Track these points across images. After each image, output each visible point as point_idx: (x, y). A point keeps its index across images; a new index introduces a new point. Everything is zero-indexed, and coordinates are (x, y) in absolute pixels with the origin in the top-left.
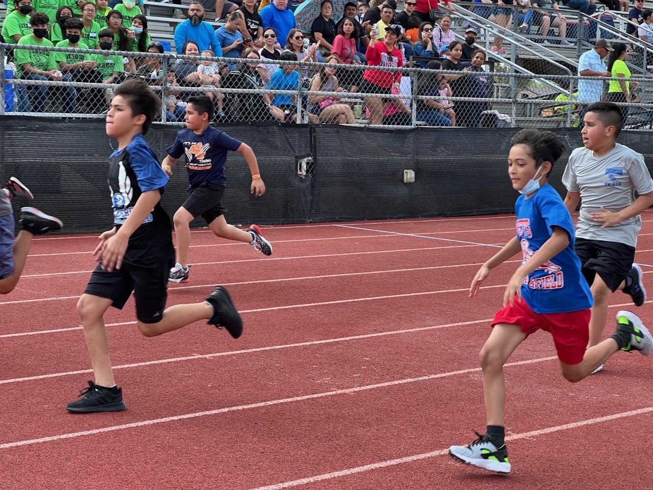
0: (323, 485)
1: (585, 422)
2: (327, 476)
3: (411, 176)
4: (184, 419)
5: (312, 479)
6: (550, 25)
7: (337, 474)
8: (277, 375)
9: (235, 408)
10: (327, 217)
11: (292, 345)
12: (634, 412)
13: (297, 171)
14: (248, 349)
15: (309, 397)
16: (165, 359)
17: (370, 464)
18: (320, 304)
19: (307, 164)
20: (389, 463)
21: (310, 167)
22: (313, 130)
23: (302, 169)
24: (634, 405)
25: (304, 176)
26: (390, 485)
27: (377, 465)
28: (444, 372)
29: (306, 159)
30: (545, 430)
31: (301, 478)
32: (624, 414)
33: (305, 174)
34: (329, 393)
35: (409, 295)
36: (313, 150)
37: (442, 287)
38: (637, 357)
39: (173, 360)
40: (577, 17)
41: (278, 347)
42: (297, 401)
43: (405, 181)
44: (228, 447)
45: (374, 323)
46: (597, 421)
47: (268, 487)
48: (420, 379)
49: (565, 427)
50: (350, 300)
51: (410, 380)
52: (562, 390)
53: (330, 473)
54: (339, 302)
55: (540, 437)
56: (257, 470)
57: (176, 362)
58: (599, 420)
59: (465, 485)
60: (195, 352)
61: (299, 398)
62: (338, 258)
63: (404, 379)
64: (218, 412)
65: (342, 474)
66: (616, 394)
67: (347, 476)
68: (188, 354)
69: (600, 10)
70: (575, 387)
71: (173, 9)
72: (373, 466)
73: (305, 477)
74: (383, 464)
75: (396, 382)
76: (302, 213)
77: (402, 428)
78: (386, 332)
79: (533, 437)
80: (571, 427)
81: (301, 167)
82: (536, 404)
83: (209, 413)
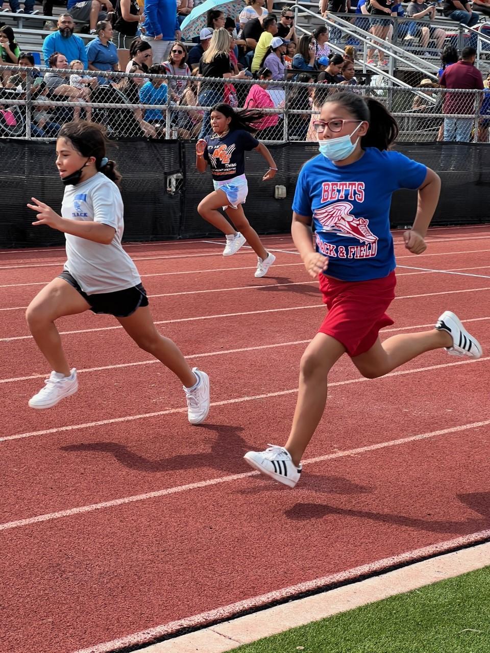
0: (137, 505)
1: (412, 438)
2: (143, 496)
3: (282, 192)
4: (9, 440)
5: (126, 500)
6: (430, 37)
7: (153, 494)
8: (114, 394)
9: (64, 429)
10: (197, 233)
11: (135, 364)
12: (464, 427)
13: (167, 188)
14: (90, 367)
15: (141, 416)
16: (3, 379)
17: (189, 483)
18: (172, 321)
19: (177, 180)
20: (209, 482)
21: (180, 183)
22: (182, 145)
23: (171, 185)
24: (465, 420)
25: (174, 192)
26: (204, 504)
27: (196, 485)
28: (283, 390)
29: (175, 176)
30: (372, 446)
31: (116, 499)
32: (453, 430)
33: (174, 190)
34: (162, 413)
35: (263, 311)
36: (183, 167)
37: (299, 304)
38: (478, 372)
39: (11, 380)
40: (457, 28)
41: (120, 366)
42: (128, 421)
43: (276, 196)
44: (48, 469)
45: (222, 340)
46: (425, 436)
47: (81, 508)
48: (258, 397)
49: (391, 443)
50: (203, 318)
51: (247, 398)
52: (396, 406)
53: (146, 493)
54: (192, 319)
55: (365, 454)
56: (73, 492)
57: (15, 382)
58: (427, 435)
59: (280, 503)
60: (36, 372)
61: (131, 418)
62: (200, 275)
63: (242, 397)
64: (46, 433)
65: (159, 494)
66: (449, 409)
67: (163, 496)
68: (28, 374)
69: (481, 21)
70: (410, 404)
71: (44, 21)
72: (191, 486)
73: (120, 497)
74: (203, 484)
75: (232, 401)
76: (171, 229)
77: (229, 447)
78: (232, 349)
79: (358, 454)
80: (397, 443)
81: (170, 183)
82: (369, 421)
83: (37, 434)
